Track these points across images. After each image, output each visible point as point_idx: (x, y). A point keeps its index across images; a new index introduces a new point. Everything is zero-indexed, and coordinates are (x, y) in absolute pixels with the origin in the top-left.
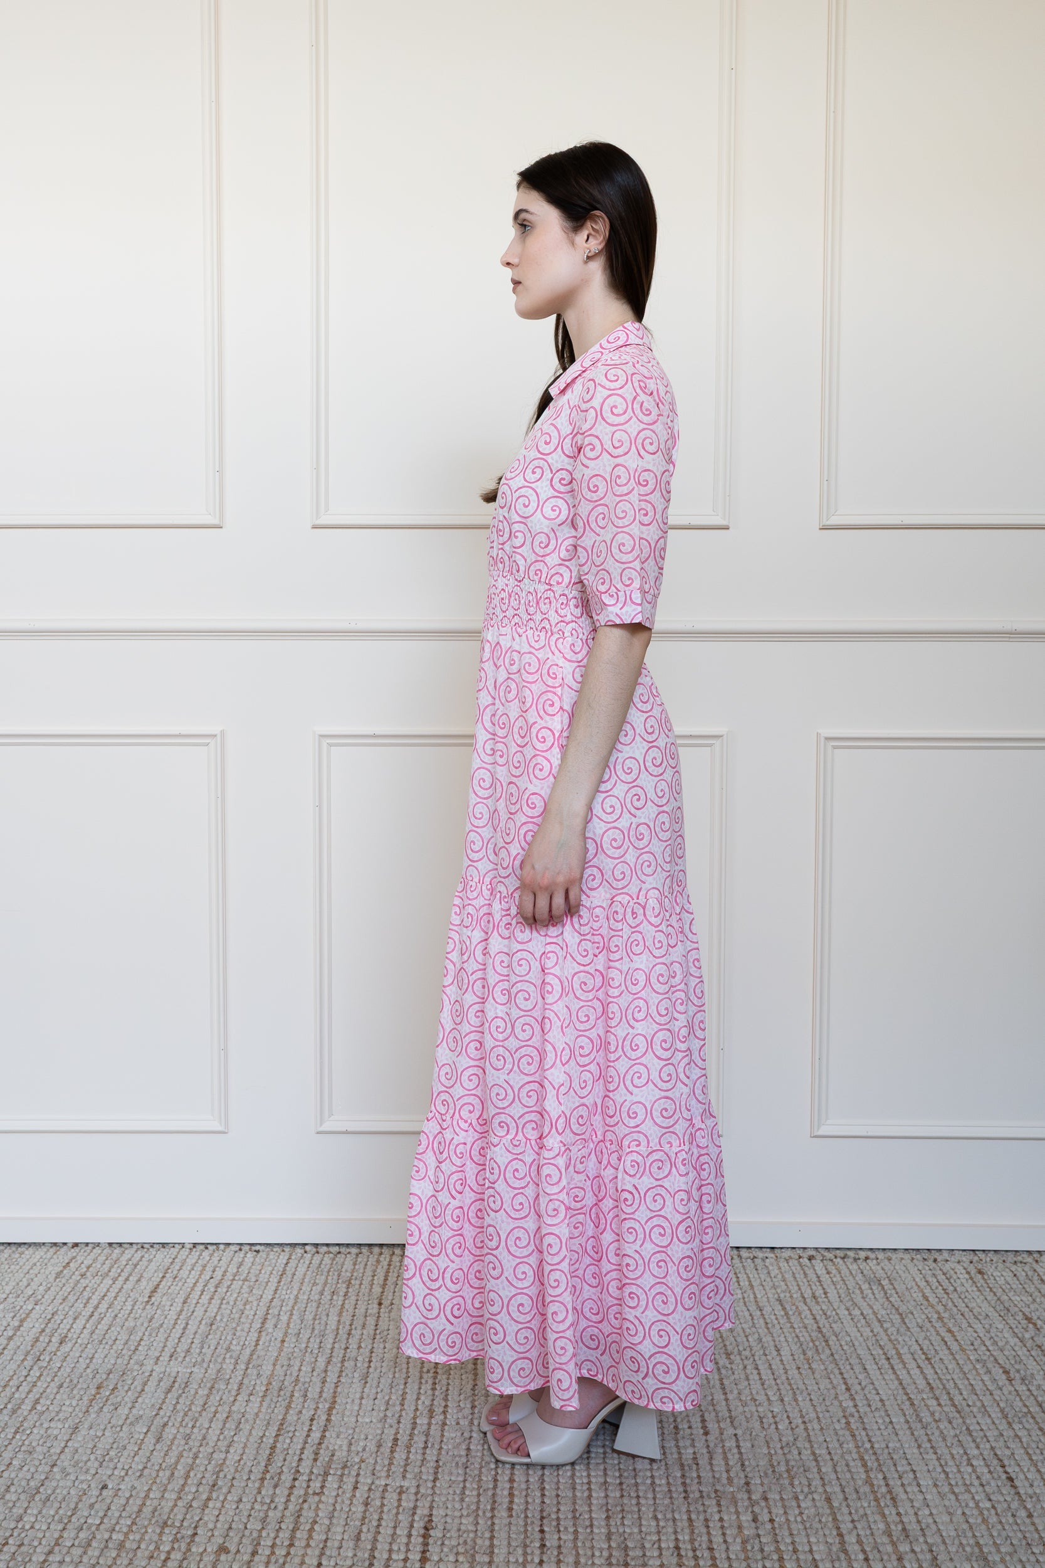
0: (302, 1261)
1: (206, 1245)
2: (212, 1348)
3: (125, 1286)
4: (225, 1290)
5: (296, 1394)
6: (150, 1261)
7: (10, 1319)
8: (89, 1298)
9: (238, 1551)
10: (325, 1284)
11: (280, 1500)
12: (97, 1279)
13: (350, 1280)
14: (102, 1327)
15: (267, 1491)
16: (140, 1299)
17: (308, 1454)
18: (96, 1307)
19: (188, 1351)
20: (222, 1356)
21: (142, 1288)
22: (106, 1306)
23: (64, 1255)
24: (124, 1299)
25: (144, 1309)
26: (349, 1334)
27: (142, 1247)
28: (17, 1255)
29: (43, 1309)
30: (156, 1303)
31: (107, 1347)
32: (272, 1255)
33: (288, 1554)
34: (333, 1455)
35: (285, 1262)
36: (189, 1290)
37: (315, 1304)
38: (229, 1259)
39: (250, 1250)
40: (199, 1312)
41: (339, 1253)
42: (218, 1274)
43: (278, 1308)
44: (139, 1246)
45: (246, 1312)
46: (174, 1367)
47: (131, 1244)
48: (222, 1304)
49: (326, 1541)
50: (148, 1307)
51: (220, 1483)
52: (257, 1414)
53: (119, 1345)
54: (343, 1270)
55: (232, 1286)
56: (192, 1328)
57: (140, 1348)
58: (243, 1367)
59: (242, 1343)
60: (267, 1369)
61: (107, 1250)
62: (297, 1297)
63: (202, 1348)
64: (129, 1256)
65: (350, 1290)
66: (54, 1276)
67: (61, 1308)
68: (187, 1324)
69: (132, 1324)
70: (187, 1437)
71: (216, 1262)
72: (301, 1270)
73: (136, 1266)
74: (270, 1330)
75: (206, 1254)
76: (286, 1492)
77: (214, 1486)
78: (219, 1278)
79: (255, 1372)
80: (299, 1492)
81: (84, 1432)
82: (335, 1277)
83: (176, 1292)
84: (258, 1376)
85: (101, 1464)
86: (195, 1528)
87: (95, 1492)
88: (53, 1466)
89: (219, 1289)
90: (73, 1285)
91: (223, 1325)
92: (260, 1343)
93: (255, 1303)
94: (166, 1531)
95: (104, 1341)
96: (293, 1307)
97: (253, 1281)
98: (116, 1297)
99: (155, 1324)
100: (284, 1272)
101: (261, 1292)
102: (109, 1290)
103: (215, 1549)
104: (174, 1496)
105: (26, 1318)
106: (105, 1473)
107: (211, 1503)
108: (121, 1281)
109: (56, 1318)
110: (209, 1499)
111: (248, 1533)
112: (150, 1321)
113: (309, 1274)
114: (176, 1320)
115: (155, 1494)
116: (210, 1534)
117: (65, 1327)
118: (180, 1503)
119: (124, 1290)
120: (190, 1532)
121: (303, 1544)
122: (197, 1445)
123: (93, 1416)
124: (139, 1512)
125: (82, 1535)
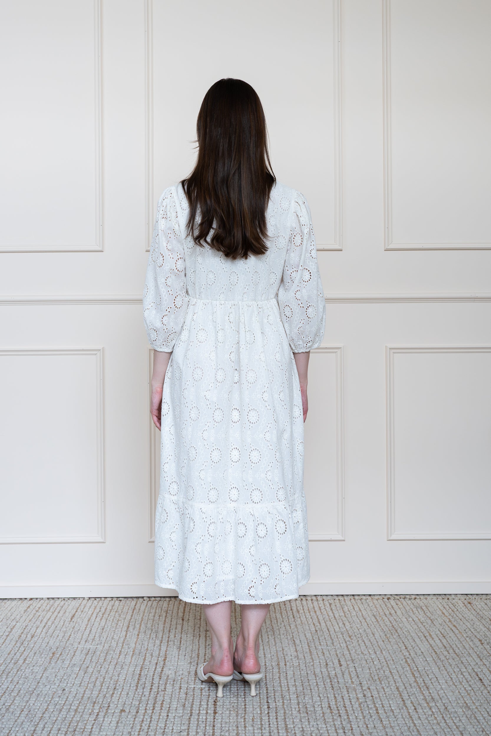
0: (143, 604)
1: (95, 598)
2: (105, 638)
3: (58, 615)
4: (107, 616)
5: (147, 655)
6: (69, 605)
7: (6, 629)
8: (42, 620)
9: (130, 712)
10: (155, 613)
11: (147, 693)
12: (45, 613)
14: (51, 631)
15: (140, 690)
16: (67, 620)
17: (157, 677)
18: (46, 623)
19: (93, 639)
20: (110, 641)
21: (67, 615)
22: (51, 623)
23: (26, 604)
24: (59, 620)
25: (69, 624)
26: (169, 632)
27: (64, 600)
28: (3, 604)
29: (20, 624)
30: (75, 621)
31: (55, 639)
32: (128, 602)
34: (168, 677)
35: (134, 604)
36: (90, 616)
37: (151, 621)
38: (107, 604)
39: (117, 600)
40: (96, 624)
41: (161, 600)
42: (103, 610)
43: (134, 622)
44: (62, 599)
45: (119, 624)
46: (88, 646)
47: (58, 598)
48: (106, 621)
49: (169, 707)
50: (71, 623)
51: (117, 688)
52: (130, 663)
53: (60, 638)
54: (163, 607)
55: (111, 614)
56: (93, 631)
57: (70, 639)
58: (121, 645)
59: (119, 636)
60: (132, 645)
61: (47, 601)
62: (142, 618)
63: (100, 638)
64: (58, 603)
65: (168, 615)
66: (23, 612)
67: (29, 624)
68: (91, 629)
69: (65, 630)
70: (99, 672)
71: (101, 605)
72: (143, 607)
73: (62, 607)
74: (131, 631)
75: (95, 602)
76: (149, 691)
77: (115, 689)
78: (104, 611)
79: (127, 647)
80: (155, 689)
81: (49, 670)
82: (160, 610)
83: (84, 617)
84: (129, 648)
85: (61, 682)
86: (109, 704)
87: (60, 692)
88: (38, 683)
89: (104, 616)
90: (33, 615)
91: (108, 629)
92: (128, 636)
93: (123, 621)
94: (95, 705)
95: (52, 637)
96: (141, 622)
97: (120, 611)
98: (55, 619)
99: (76, 629)
100: (134, 609)
101: (125, 617)
102: (51, 617)
103: (119, 711)
104: (97, 693)
105: (13, 628)
106: (63, 685)
107: (114, 695)
108: (56, 613)
109: (28, 627)
110: (113, 694)
111: (133, 705)
112: (73, 628)
113: (147, 609)
114: (86, 628)
115: (88, 692)
116: (116, 706)
117: (32, 632)
118: (100, 695)
119: (58, 617)
120: (107, 705)
121: (159, 709)
122: (104, 674)
123: (53, 664)
124: (82, 699)
125: (57, 707)
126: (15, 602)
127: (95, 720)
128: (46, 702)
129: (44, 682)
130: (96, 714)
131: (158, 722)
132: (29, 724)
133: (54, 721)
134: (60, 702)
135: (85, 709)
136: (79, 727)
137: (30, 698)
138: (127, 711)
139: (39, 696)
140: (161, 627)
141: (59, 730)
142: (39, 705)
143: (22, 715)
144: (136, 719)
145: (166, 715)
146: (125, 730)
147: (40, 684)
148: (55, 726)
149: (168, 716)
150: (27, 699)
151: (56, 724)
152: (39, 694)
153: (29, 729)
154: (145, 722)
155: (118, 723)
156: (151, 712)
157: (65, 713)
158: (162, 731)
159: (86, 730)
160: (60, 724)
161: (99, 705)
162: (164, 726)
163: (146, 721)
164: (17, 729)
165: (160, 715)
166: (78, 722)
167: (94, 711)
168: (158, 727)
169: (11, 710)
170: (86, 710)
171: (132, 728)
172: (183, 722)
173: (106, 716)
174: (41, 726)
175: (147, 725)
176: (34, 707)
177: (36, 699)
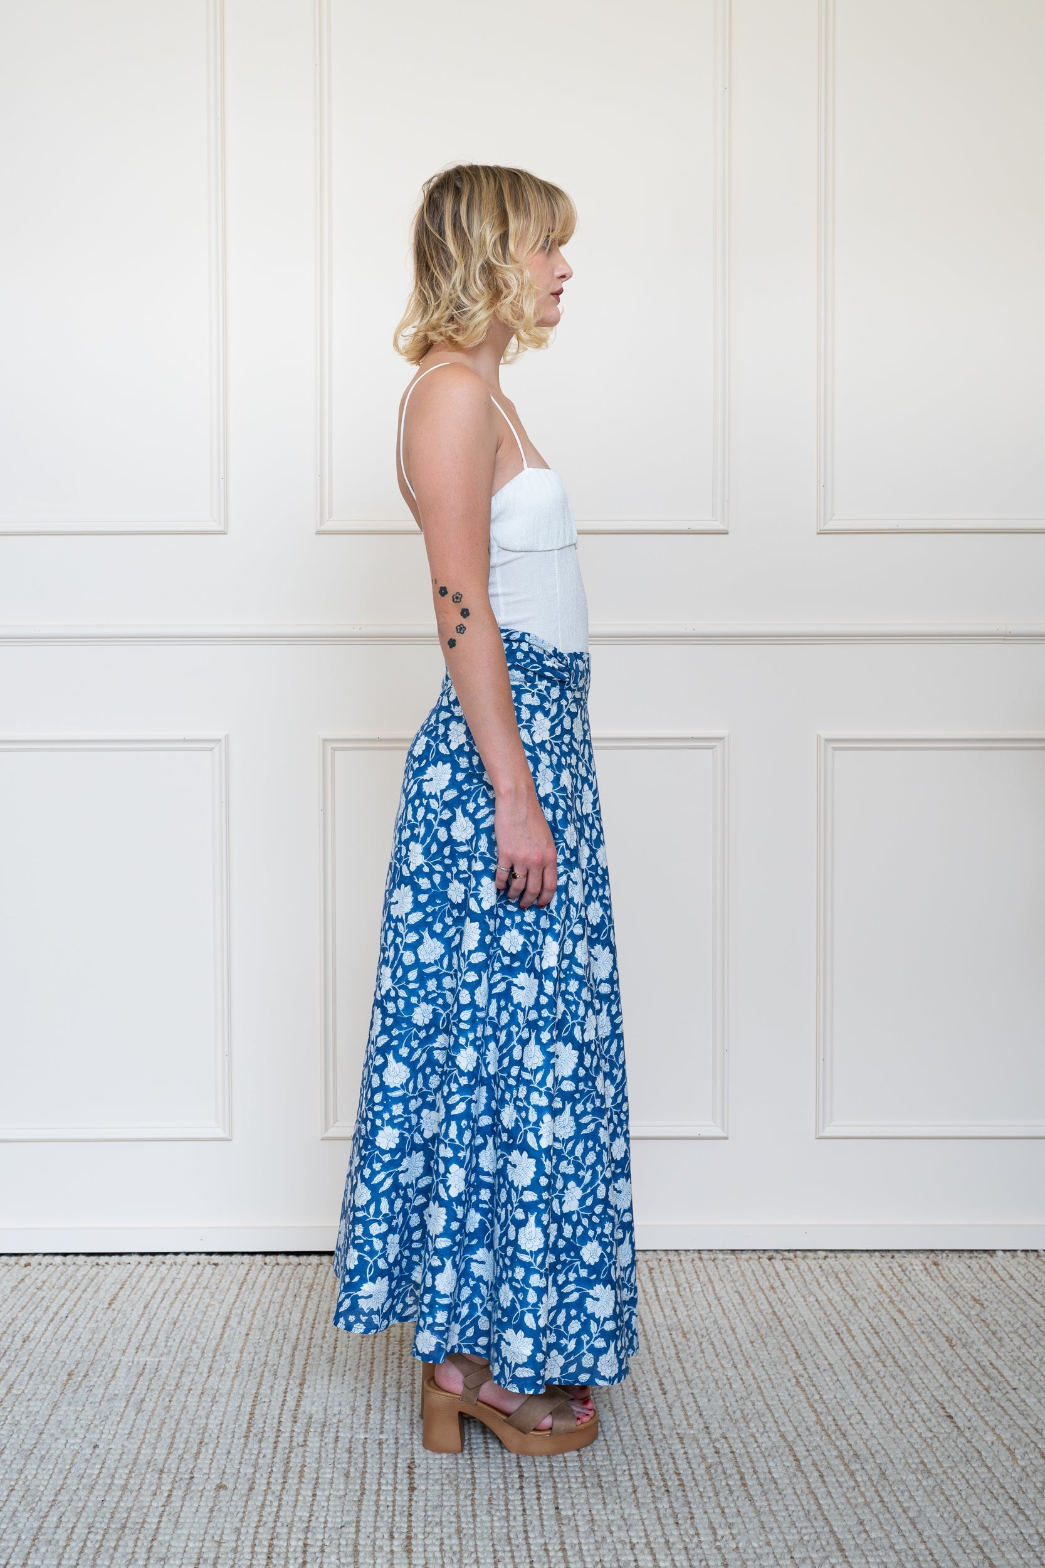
0: (262, 1272)
2: (178, 1341)
3: (83, 1296)
4: (186, 1296)
5: (266, 1374)
6: (106, 1275)
8: (48, 1307)
9: (236, 1488)
10: (287, 1289)
11: (268, 1452)
12: (55, 1291)
13: (312, 1286)
15: (253, 1445)
16: (100, 1306)
17: (287, 1418)
18: (56, 1313)
19: (153, 1345)
20: (188, 1348)
21: (100, 1295)
22: (67, 1311)
23: (17, 1273)
24: (83, 1307)
25: (105, 1313)
26: (313, 1328)
30: (117, 1309)
31: (72, 1344)
33: (284, 1488)
34: (311, 1418)
35: (245, 1272)
36: (149, 1297)
37: (277, 1306)
40: (161, 1313)
41: (300, 1264)
42: (178, 1284)
43: (240, 1310)
45: (209, 1313)
46: (142, 1358)
49: (317, 1479)
50: (109, 1312)
51: (206, 1440)
52: (231, 1391)
53: (84, 1342)
54: (305, 1277)
55: (193, 1294)
56: (155, 1325)
57: (105, 1343)
58: (211, 1355)
59: (206, 1337)
60: (235, 1356)
62: (259, 1300)
63: (167, 1341)
64: (85, 1272)
65: (313, 1293)
66: (10, 1290)
67: (20, 1315)
68: (150, 1324)
69: (94, 1326)
70: (168, 1409)
71: (175, 1274)
72: (262, 1278)
73: (92, 1278)
74: (235, 1326)
75: (154, 1266)
76: (272, 1446)
77: (201, 1442)
78: (179, 1287)
79: (223, 1358)
80: (283, 1444)
81: (64, 1408)
82: (297, 1283)
83: (136, 1300)
84: (227, 1361)
85: (87, 1431)
86: (191, 1473)
87: (89, 1451)
88: (41, 1434)
89: (180, 1296)
90: (29, 1296)
91: (186, 1323)
92: (225, 1336)
93: (217, 1305)
94: (164, 1476)
95: (67, 1340)
96: (256, 1308)
97: (214, 1287)
98: (75, 1305)
99: (118, 1324)
100: (245, 1280)
101: (222, 1298)
102: (67, 1300)
103: (214, 1487)
104: (165, 1451)
106: (93, 1437)
107: (202, 1456)
108: (78, 1293)
109: (17, 1322)
110: (198, 1453)
111: (241, 1475)
112: (112, 1323)
113: (270, 1281)
114: (139, 1321)
115: (146, 1451)
116: (206, 1477)
117: (26, 1330)
118: (171, 1457)
119: (82, 1300)
120: (187, 1476)
121: (296, 1481)
122: (177, 1413)
123: (70, 1395)
124: (134, 1463)
125: (84, 1481)
127: (163, 1506)
128: (61, 1471)
129: (52, 1431)
130: (166, 1494)
131: (295, 1506)
132: (27, 1515)
133: (79, 1510)
134: (89, 1471)
135: (141, 1484)
136: (131, 1520)
137: (25, 1465)
138: (230, 1486)
139: (45, 1461)
140: (296, 1317)
142: (46, 1478)
143: (12, 1498)
144: (249, 1503)
145: (311, 1494)
146: (227, 1525)
147: (44, 1436)
148: (82, 1520)
149: (314, 1495)
150: (20, 1466)
151: (84, 1514)
152: (43, 1457)
153: (28, 1525)
154: (268, 1509)
155: (212, 1511)
156: (279, 1488)
157: (102, 1493)
158: (305, 1525)
160: (92, 1515)
161: (172, 1476)
162: (308, 1515)
163: (271, 1506)
165: (298, 1495)
166: (129, 1510)
167: (162, 1488)
168: (296, 1519)
170: (145, 1486)
171: (242, 1520)
172: (346, 1508)
173: (188, 1498)
174: (53, 1519)
175: (273, 1514)
176: (36, 1482)
177: (39, 1466)
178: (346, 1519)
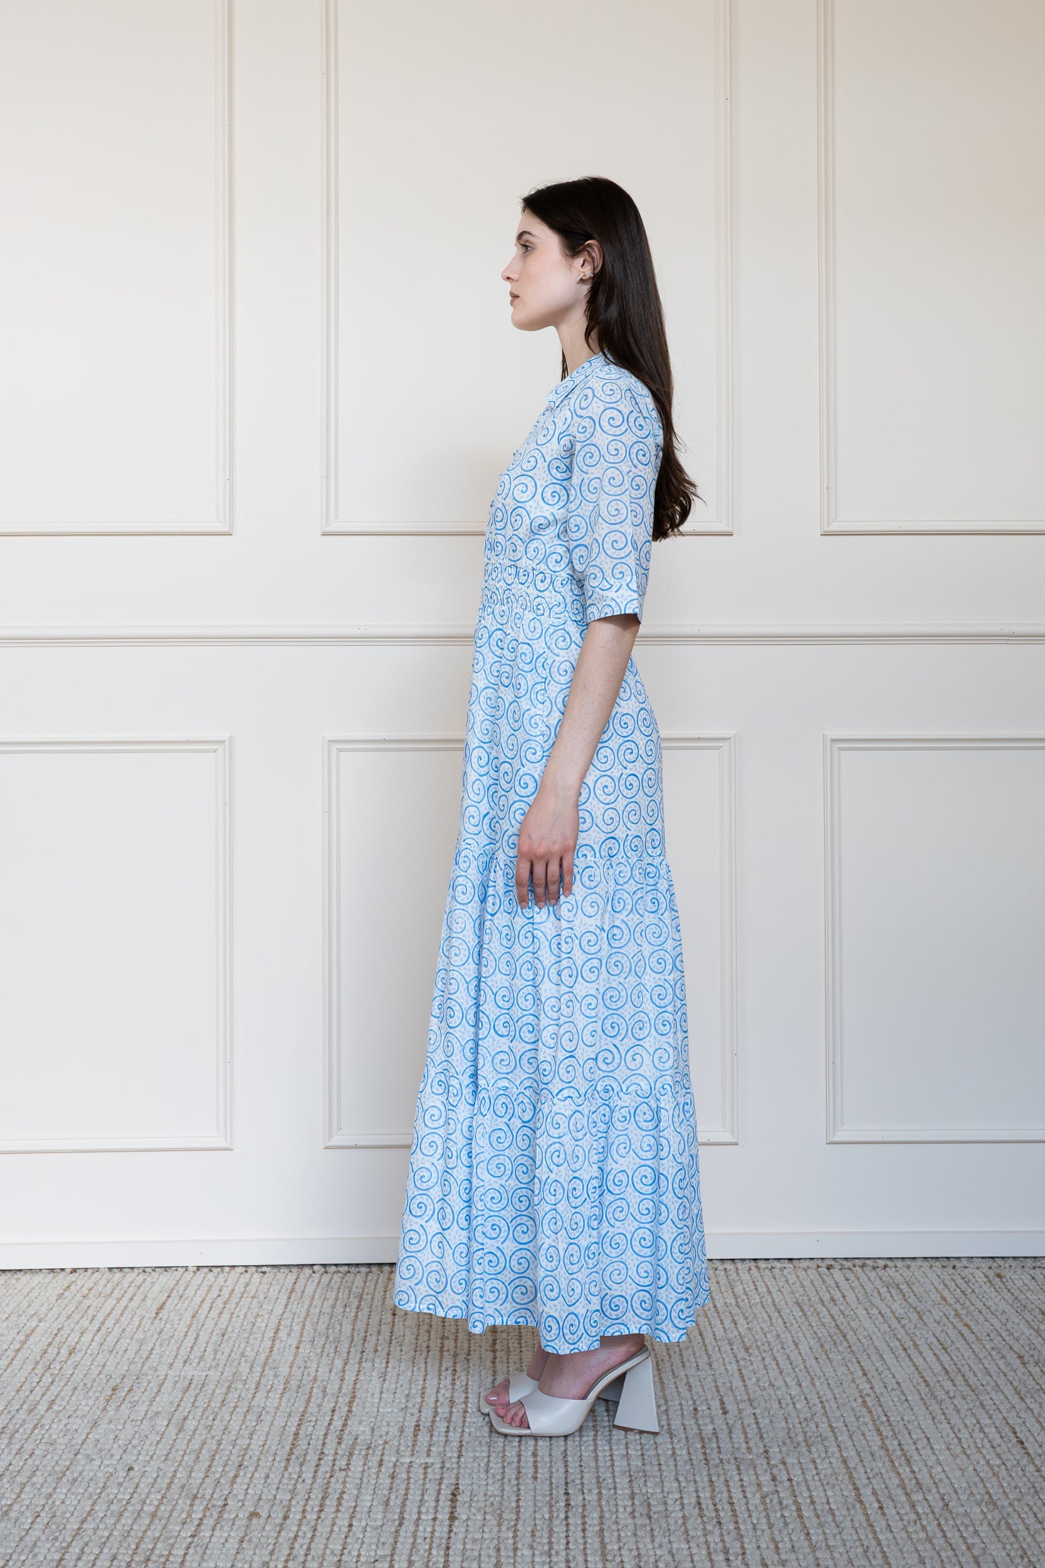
0: (310, 1280)
1: (211, 1268)
2: (226, 1355)
3: (130, 1305)
4: (234, 1306)
5: (315, 1391)
6: (153, 1283)
7: (14, 1335)
8: (94, 1316)
9: (269, 1517)
10: (336, 1299)
11: (308, 1476)
12: (101, 1299)
13: (362, 1295)
14: (111, 1340)
15: (293, 1469)
16: (147, 1316)
17: (332, 1440)
18: (103, 1323)
19: (202, 1357)
20: (237, 1362)
21: (148, 1305)
22: (113, 1322)
23: (62, 1280)
24: (130, 1316)
25: (152, 1323)
26: (365, 1340)
27: (144, 1271)
28: (14, 1281)
29: (47, 1325)
30: (164, 1319)
31: (118, 1356)
32: (279, 1275)
33: (319, 1517)
34: (356, 1439)
35: (292, 1281)
36: (196, 1308)
37: (327, 1317)
38: (235, 1280)
39: (257, 1271)
40: (210, 1324)
41: (349, 1272)
42: (226, 1293)
43: (290, 1320)
44: (141, 1270)
45: (258, 1324)
46: (189, 1371)
47: (132, 1268)
48: (231, 1318)
49: (355, 1507)
50: (157, 1321)
51: (245, 1463)
52: (278, 1408)
53: (130, 1354)
54: (354, 1286)
55: (241, 1303)
56: (203, 1338)
57: (152, 1356)
58: (259, 1369)
59: (256, 1350)
60: (284, 1370)
61: (108, 1275)
62: (308, 1311)
63: (216, 1354)
64: (131, 1279)
65: (363, 1303)
66: (55, 1298)
67: (66, 1324)
68: (198, 1335)
69: (142, 1336)
70: (210, 1428)
71: (222, 1283)
72: (311, 1288)
73: (139, 1287)
74: (284, 1338)
75: (211, 1276)
76: (313, 1470)
77: (240, 1466)
78: (227, 1296)
79: (272, 1373)
80: (325, 1467)
81: (102, 1426)
82: (346, 1293)
83: (184, 1308)
84: (276, 1376)
85: (125, 1451)
86: (226, 1499)
87: (122, 1474)
88: (76, 1454)
89: (228, 1306)
90: (75, 1305)
91: (235, 1335)
92: (275, 1349)
93: (266, 1316)
94: (197, 1502)
95: (115, 1351)
96: (305, 1319)
97: (262, 1297)
98: (122, 1315)
99: (165, 1336)
100: (293, 1291)
101: (271, 1308)
102: (113, 1309)
103: (247, 1515)
104: (202, 1475)
105: (31, 1334)
106: (129, 1459)
107: (238, 1480)
108: (124, 1302)
109: (63, 1332)
110: (236, 1476)
111: (278, 1502)
112: (160, 1334)
113: (319, 1290)
114: (187, 1332)
115: (182, 1474)
116: (240, 1504)
117: (72, 1341)
118: (207, 1481)
119: (129, 1309)
120: (221, 1503)
121: (333, 1509)
122: (219, 1433)
123: (111, 1413)
124: (168, 1488)
125: (113, 1507)
126: (38, 1278)
127: (193, 1536)
128: (91, 1495)
129: (89, 1452)
130: (196, 1523)
131: (328, 1539)
132: (48, 1545)
133: (103, 1540)
134: (120, 1496)
135: (172, 1511)
136: (157, 1552)
137: (55, 1489)
138: (264, 1515)
139: (76, 1484)
140: (347, 1329)
141: (114, 1558)
142: (75, 1503)
143: (35, 1526)
144: (282, 1534)
145: (347, 1524)
146: (256, 1558)
147: (79, 1457)
148: (106, 1551)
149: (351, 1525)
150: (50, 1490)
151: (108, 1544)
152: (75, 1480)
153: (49, 1557)
154: (300, 1540)
155: (241, 1541)
156: (314, 1517)
157: (130, 1522)
158: (336, 1559)
159: (171, 1559)
160: (116, 1545)
161: (205, 1503)
162: (341, 1548)
163: (303, 1538)
164: (23, 1558)
165: (334, 1524)
166: (156, 1540)
167: (193, 1516)
168: (328, 1552)
169: (13, 1515)
170: (175, 1514)
171: (271, 1553)
172: (382, 1540)
173: (218, 1527)
174: (75, 1550)
175: (305, 1547)
176: (63, 1508)
177: (69, 1490)
178: (380, 1553)
